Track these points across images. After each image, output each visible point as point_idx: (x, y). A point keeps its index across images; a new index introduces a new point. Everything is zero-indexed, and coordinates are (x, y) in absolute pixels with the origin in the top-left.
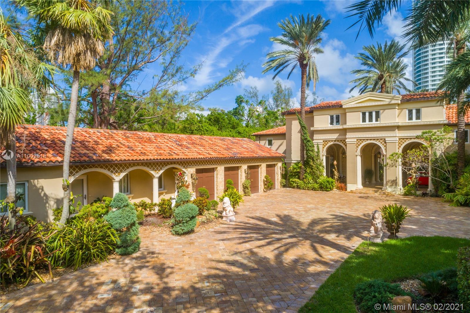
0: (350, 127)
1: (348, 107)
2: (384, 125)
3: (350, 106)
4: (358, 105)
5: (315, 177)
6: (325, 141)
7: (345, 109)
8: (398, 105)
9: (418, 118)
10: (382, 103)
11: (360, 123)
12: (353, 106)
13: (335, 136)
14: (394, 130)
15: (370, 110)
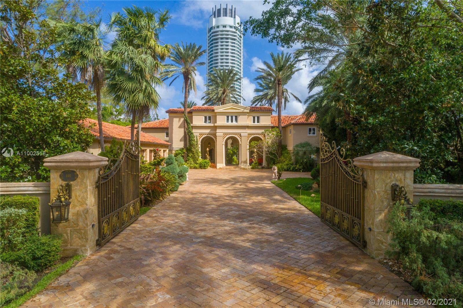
0: (219, 125)
1: (218, 111)
2: (241, 125)
3: (220, 111)
4: (225, 111)
5: (195, 160)
6: (201, 134)
7: (216, 112)
8: (248, 113)
9: (258, 122)
10: (239, 111)
11: (225, 123)
12: (221, 111)
13: (208, 131)
14: (246, 129)
15: (232, 115)
